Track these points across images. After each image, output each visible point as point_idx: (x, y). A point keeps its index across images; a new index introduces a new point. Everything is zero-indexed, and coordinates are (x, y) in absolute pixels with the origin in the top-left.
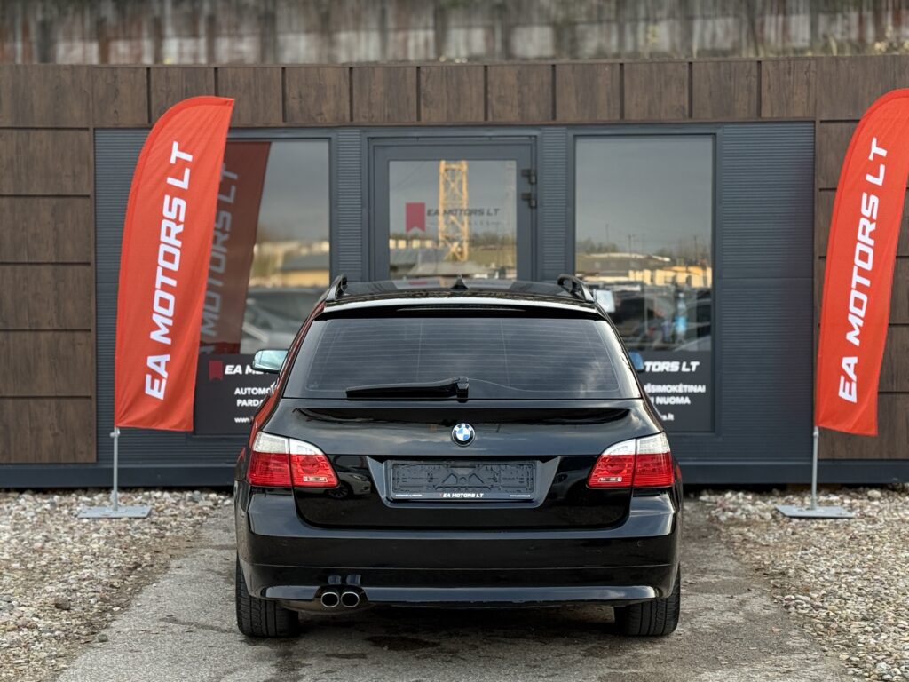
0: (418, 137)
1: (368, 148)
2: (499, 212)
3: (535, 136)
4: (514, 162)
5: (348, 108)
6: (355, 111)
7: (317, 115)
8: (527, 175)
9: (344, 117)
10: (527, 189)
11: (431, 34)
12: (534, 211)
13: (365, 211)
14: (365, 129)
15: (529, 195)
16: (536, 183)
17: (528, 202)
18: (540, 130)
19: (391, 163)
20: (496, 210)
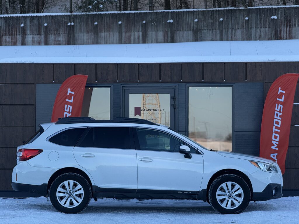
0: (138, 87)
1: (123, 90)
2: (164, 110)
3: (176, 86)
4: (169, 94)
5: (116, 77)
6: (119, 78)
7: (107, 79)
8: (173, 99)
9: (115, 80)
10: (173, 103)
11: (141, 33)
12: (175, 110)
13: (122, 110)
14: (121, 84)
15: (174, 104)
16: (176, 101)
17: (173, 106)
18: (177, 84)
19: (130, 95)
20: (163, 109)
